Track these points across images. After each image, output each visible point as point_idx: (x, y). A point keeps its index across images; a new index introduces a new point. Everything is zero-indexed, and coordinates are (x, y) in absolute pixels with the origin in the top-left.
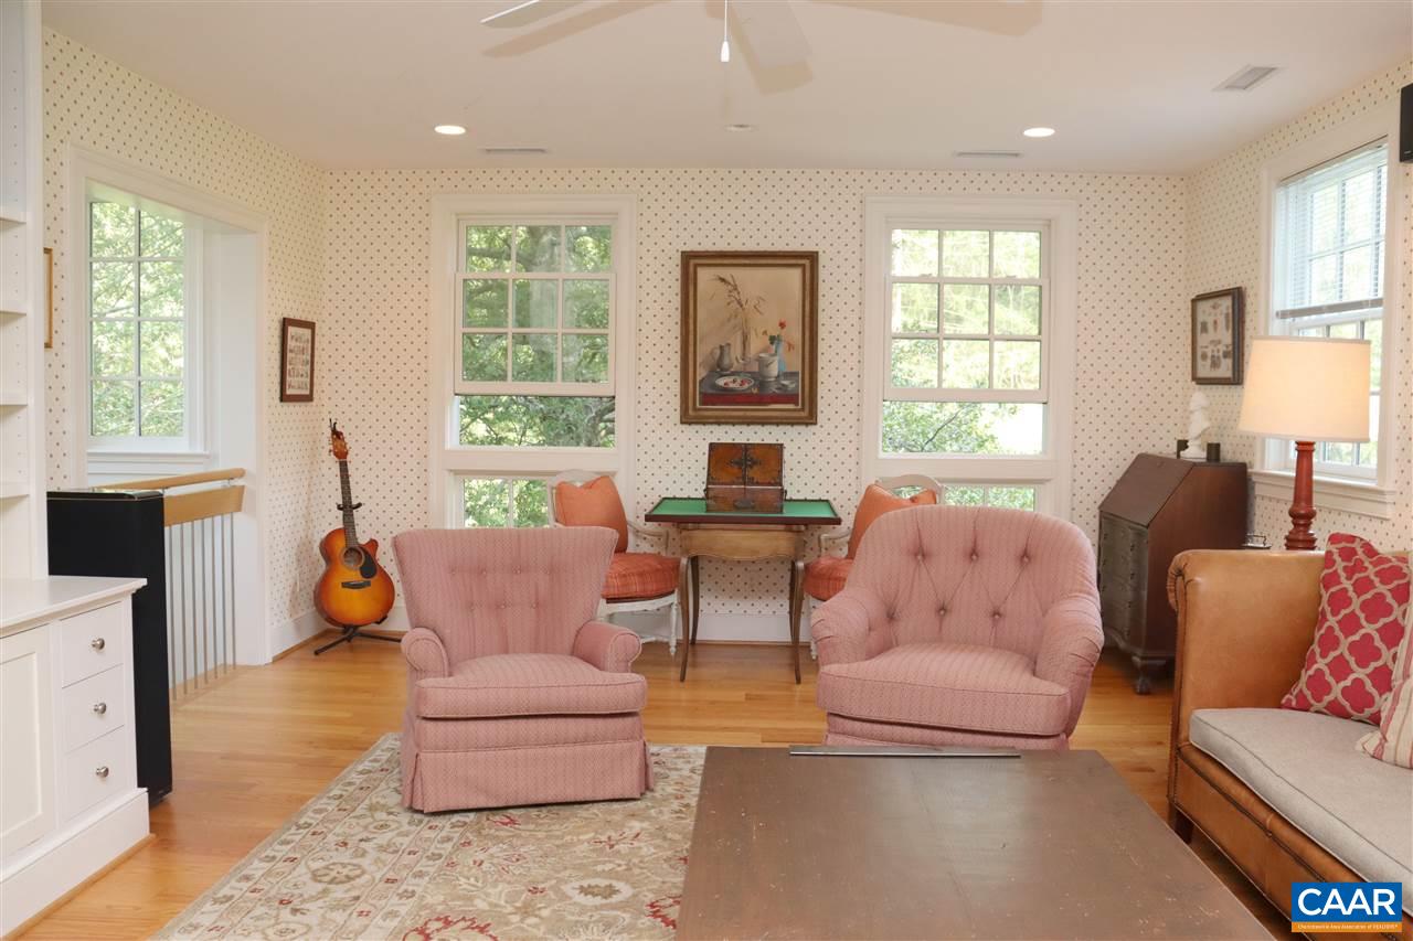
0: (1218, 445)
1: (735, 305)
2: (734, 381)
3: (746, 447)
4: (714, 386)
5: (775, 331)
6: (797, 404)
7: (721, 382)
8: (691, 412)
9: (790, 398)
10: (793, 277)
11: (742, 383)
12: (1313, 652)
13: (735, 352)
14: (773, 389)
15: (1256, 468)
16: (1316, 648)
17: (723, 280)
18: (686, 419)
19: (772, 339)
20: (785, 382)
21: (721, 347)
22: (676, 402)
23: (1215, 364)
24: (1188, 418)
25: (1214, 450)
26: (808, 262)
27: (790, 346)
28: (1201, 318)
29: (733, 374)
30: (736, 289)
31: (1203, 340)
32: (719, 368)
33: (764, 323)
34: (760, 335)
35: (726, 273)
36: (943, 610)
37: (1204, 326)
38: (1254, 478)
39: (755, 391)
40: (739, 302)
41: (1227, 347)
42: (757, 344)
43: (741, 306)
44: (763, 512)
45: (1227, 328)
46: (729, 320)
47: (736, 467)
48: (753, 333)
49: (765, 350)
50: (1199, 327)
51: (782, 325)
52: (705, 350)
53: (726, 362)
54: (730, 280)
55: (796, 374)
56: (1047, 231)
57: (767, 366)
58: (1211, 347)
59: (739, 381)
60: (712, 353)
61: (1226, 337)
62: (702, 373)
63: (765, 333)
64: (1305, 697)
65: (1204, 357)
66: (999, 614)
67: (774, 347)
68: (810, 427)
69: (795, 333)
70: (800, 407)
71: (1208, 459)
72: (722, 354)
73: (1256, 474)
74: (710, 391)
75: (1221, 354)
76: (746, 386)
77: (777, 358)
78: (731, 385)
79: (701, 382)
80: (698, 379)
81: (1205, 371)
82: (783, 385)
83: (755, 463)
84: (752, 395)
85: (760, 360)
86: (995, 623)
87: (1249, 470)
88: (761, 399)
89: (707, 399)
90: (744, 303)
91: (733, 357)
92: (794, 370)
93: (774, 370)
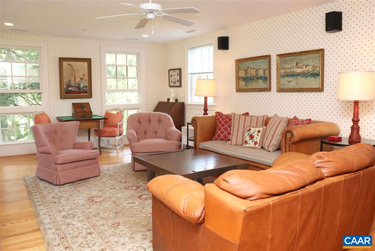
0: (177, 99)
1: (72, 70)
2: (73, 89)
3: (81, 104)
4: (68, 90)
5: (82, 77)
6: (87, 93)
7: (69, 89)
8: (63, 96)
9: (86, 92)
10: (86, 64)
11: (75, 89)
12: (217, 131)
13: (73, 81)
14: (82, 90)
15: (186, 103)
16: (217, 130)
17: (69, 65)
18: (62, 98)
19: (81, 79)
20: (84, 88)
21: (69, 81)
22: (59, 94)
23: (174, 83)
24: (170, 94)
25: (177, 100)
26: (89, 61)
27: (85, 80)
28: (170, 74)
29: (72, 87)
30: (72, 67)
31: (171, 78)
32: (69, 85)
33: (79, 75)
34: (78, 78)
35: (70, 63)
36: (145, 133)
37: (171, 76)
38: (186, 105)
39: (78, 91)
40: (73, 70)
41: (178, 80)
42: (78, 80)
43: (74, 71)
44: (88, 118)
45: (178, 76)
46: (71, 74)
47: (80, 108)
48: (76, 77)
49: (80, 81)
50: (170, 76)
51: (83, 75)
52: (65, 81)
53: (71, 84)
54: (70, 64)
55: (87, 87)
56: (138, 55)
57: (81, 85)
58: (173, 80)
59: (74, 89)
60: (67, 82)
61: (178, 78)
62: (65, 87)
63: (79, 77)
64: (217, 138)
65: (172, 82)
66: (156, 132)
67: (82, 80)
68: (90, 99)
69: (86, 77)
70: (88, 94)
71: (176, 102)
72: (69, 82)
73: (186, 104)
74: (67, 91)
75: (176, 81)
76: (76, 90)
77: (82, 83)
78: (72, 90)
79: (65, 89)
80: (64, 88)
81: (172, 84)
82: (84, 89)
83: (84, 107)
84: (77, 91)
85: (79, 84)
86: (156, 134)
87: (185, 104)
88: (79, 92)
89: (66, 93)
90: (74, 70)
91: (72, 82)
92: (87, 86)
93: (82, 86)
